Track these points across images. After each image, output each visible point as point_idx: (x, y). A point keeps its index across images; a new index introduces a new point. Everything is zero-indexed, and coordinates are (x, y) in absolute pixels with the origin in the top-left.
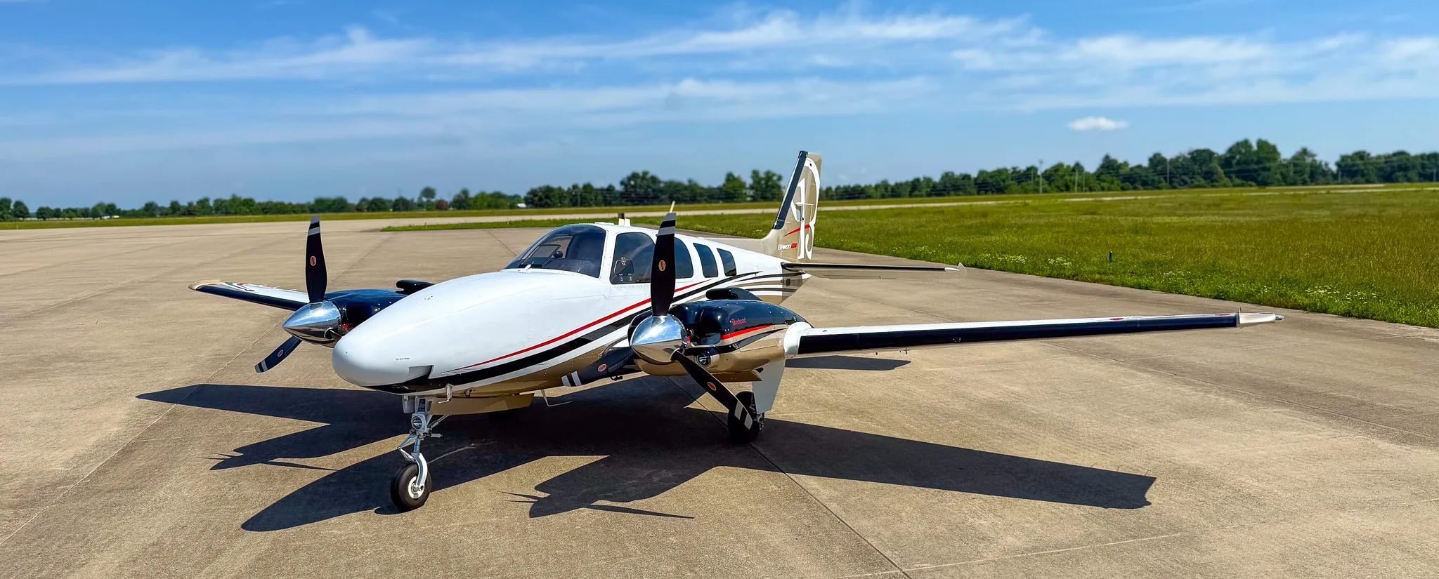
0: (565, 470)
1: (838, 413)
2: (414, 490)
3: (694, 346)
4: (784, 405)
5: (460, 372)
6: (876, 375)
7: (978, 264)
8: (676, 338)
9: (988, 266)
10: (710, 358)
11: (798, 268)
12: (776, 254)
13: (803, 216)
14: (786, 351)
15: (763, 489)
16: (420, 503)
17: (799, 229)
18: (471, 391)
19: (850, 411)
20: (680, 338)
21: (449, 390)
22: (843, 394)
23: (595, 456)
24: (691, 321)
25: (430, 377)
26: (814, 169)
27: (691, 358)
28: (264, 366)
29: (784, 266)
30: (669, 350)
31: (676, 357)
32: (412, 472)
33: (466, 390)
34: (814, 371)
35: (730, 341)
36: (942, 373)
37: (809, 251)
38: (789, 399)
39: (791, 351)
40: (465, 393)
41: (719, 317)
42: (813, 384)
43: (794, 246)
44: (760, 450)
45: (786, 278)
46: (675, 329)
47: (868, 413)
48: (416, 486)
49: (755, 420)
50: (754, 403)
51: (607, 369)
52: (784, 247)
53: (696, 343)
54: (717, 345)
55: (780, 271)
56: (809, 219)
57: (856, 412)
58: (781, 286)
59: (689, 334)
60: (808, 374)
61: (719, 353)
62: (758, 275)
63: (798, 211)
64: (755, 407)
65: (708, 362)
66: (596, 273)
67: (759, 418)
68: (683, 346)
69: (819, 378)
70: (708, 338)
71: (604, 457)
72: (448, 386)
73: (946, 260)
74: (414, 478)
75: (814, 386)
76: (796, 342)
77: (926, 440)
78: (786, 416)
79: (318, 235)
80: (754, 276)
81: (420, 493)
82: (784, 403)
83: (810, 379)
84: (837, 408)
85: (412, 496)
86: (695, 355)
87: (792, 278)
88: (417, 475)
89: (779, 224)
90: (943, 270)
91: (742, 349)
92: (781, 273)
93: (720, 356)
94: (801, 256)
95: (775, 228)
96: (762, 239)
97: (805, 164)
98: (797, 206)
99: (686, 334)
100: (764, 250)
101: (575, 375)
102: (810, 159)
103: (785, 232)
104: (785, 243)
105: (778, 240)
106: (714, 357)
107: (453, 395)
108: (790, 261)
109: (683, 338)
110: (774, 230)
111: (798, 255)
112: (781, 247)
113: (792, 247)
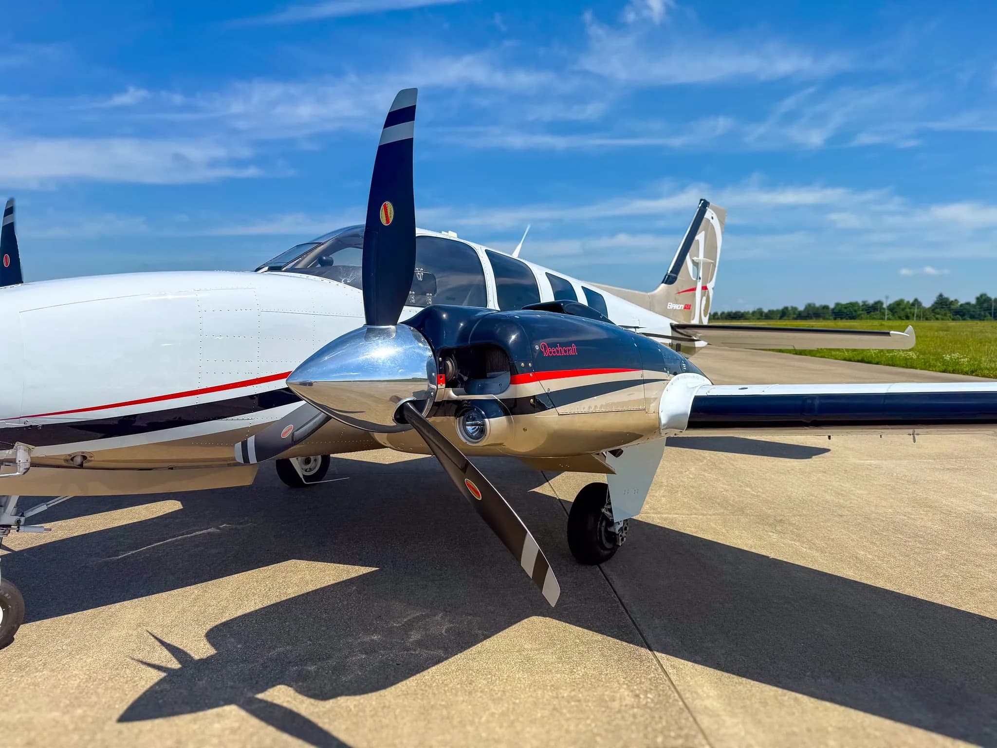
0: (292, 592)
1: (743, 519)
3: (452, 395)
4: (664, 500)
6: (789, 464)
7: (865, 359)
8: (413, 375)
9: (876, 362)
10: (484, 424)
11: (690, 331)
12: (665, 313)
13: (701, 275)
14: (664, 421)
15: (601, 700)
17: (694, 289)
18: (84, 457)
19: (762, 519)
20: (426, 377)
22: (748, 489)
23: (357, 567)
24: (450, 342)
26: (716, 223)
29: (674, 328)
34: (707, 453)
35: (532, 389)
36: (879, 467)
37: (705, 316)
38: (672, 491)
39: (673, 424)
40: (72, 459)
41: (512, 338)
42: (705, 471)
43: (688, 307)
44: (618, 584)
45: (675, 342)
46: (415, 358)
47: (790, 524)
49: (611, 529)
50: (610, 504)
51: (293, 434)
53: (460, 389)
54: (504, 396)
55: (669, 332)
56: (707, 279)
57: (771, 521)
59: (442, 369)
60: (698, 456)
61: (506, 413)
63: (695, 267)
64: (610, 510)
65: (481, 432)
67: (618, 527)
68: (427, 393)
69: (714, 464)
70: (489, 382)
71: (374, 569)
73: (831, 356)
75: (706, 474)
76: (685, 406)
77: (909, 591)
78: (665, 519)
82: (664, 496)
83: (701, 464)
84: (742, 511)
86: (454, 416)
87: (683, 343)
89: (670, 280)
90: (888, 334)
91: (561, 409)
92: (671, 335)
93: (510, 421)
94: (695, 322)
95: (666, 283)
96: (649, 294)
97: (705, 216)
98: (693, 261)
99: (438, 370)
100: (650, 306)
101: (251, 441)
102: (713, 212)
103: (678, 290)
104: (676, 302)
105: (667, 298)
106: (496, 424)
107: (34, 465)
108: (681, 323)
109: (431, 379)
110: (663, 285)
111: (692, 318)
112: (671, 306)
113: (685, 308)
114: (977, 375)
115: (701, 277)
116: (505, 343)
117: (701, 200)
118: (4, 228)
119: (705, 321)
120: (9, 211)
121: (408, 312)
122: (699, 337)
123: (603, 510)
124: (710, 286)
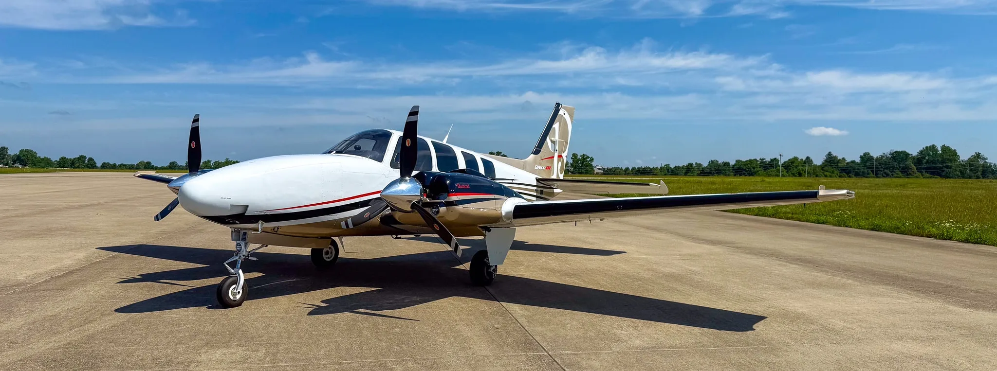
0: (348, 294)
2: (234, 294)
3: (428, 200)
4: (523, 270)
5: (269, 213)
6: (598, 258)
8: (416, 194)
10: (439, 210)
11: (550, 183)
12: (533, 171)
16: (238, 304)
17: (553, 157)
18: (278, 228)
19: (567, 274)
20: (419, 194)
21: (260, 225)
22: (568, 266)
23: (373, 288)
24: (428, 183)
25: (246, 214)
26: (567, 117)
27: (427, 209)
28: (159, 217)
29: (538, 180)
30: (410, 201)
31: (414, 206)
32: (233, 281)
33: (274, 228)
35: (454, 198)
36: (645, 258)
37: (561, 174)
38: (527, 267)
39: (507, 215)
40: (274, 230)
41: (448, 182)
43: (548, 168)
45: (539, 189)
46: (416, 188)
47: (578, 276)
48: (235, 291)
49: (489, 270)
50: (488, 257)
51: (370, 215)
52: (540, 168)
53: (431, 199)
54: (446, 200)
55: (535, 183)
56: (562, 151)
57: (571, 275)
58: (535, 194)
59: (425, 192)
60: (549, 255)
61: (446, 206)
62: (514, 182)
63: (553, 145)
64: (488, 260)
65: (438, 212)
66: (380, 160)
67: (492, 269)
68: (421, 200)
69: (556, 258)
70: (439, 196)
71: (379, 289)
72: (260, 222)
74: (234, 286)
75: (549, 262)
76: (511, 209)
77: (612, 291)
79: (198, 127)
80: (511, 181)
81: (238, 297)
84: (558, 273)
85: (232, 297)
86: (429, 207)
87: (545, 190)
88: (236, 284)
89: (537, 152)
90: (648, 185)
91: (464, 206)
92: (536, 185)
93: (447, 208)
94: (554, 177)
95: (534, 154)
96: (523, 160)
97: (559, 113)
98: (551, 141)
99: (423, 192)
100: (524, 168)
101: (350, 221)
102: (564, 110)
103: (541, 157)
104: (540, 165)
105: (535, 162)
106: (442, 209)
107: (263, 232)
108: (544, 178)
109: (421, 195)
110: (532, 155)
111: (551, 174)
112: (537, 167)
113: (546, 169)
114: (776, 218)
115: (557, 149)
116: (446, 183)
117: (556, 104)
118: (192, 129)
119: (561, 177)
120: (196, 120)
121: (414, 173)
122: (557, 186)
123: (485, 260)
124: (564, 155)
